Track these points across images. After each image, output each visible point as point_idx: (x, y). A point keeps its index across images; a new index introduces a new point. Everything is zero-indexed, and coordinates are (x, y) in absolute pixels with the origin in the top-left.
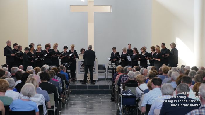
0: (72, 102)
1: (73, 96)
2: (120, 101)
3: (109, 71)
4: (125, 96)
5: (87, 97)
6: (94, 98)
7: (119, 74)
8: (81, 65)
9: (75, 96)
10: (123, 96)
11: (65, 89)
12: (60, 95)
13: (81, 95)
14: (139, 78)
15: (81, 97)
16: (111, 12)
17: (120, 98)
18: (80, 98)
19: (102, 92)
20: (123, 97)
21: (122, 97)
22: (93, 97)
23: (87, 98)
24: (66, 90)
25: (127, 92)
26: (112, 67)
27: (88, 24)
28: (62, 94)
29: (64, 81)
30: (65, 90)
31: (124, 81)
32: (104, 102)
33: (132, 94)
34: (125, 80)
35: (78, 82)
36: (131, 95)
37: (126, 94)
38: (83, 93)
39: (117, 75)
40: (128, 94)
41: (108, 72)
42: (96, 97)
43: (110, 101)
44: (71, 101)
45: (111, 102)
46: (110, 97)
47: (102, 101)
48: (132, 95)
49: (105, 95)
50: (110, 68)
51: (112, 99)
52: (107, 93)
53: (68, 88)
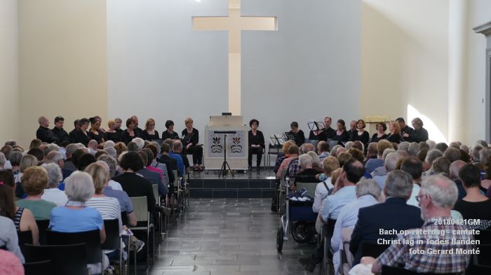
0: (192, 214)
1: (196, 202)
2: (285, 212)
3: (272, 150)
4: (294, 201)
5: (223, 204)
6: (239, 206)
7: (287, 157)
8: (214, 139)
9: (199, 203)
10: (290, 201)
11: (177, 187)
12: (165, 199)
13: (212, 201)
14: (328, 163)
15: (212, 204)
16: (277, 30)
17: (285, 206)
18: (209, 205)
19: (256, 195)
20: (290, 204)
21: (287, 203)
22: (236, 205)
23: (224, 206)
24: (179, 190)
25: (299, 195)
26: (277, 143)
27: (230, 54)
28: (169, 197)
29: (175, 172)
30: (177, 190)
31: (295, 171)
32: (257, 213)
33: (309, 197)
34: (298, 169)
35: (208, 173)
36: (307, 201)
37: (297, 198)
38: (217, 195)
39: (284, 159)
40: (302, 197)
41: (269, 153)
42: (243, 204)
43: (271, 211)
44: (191, 211)
45: (272, 214)
46: (270, 205)
47: (253, 212)
48: (309, 199)
49: (262, 200)
50: (273, 144)
51: (274, 209)
52: (265, 195)
53: (183, 186)
